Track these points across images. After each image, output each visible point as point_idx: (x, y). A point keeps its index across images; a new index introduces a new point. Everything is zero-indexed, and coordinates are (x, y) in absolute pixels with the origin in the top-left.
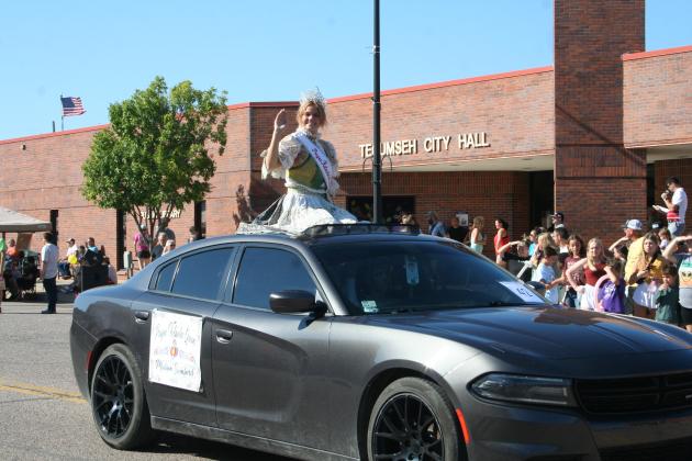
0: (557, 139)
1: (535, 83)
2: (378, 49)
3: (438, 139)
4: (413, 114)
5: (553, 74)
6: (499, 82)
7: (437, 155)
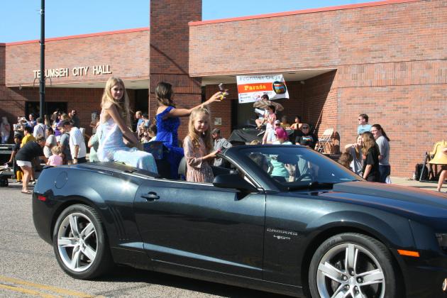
0: (151, 70)
1: (138, 37)
2: (43, 12)
3: (81, 68)
4: (66, 53)
5: (149, 32)
6: (117, 36)
7: (81, 78)
